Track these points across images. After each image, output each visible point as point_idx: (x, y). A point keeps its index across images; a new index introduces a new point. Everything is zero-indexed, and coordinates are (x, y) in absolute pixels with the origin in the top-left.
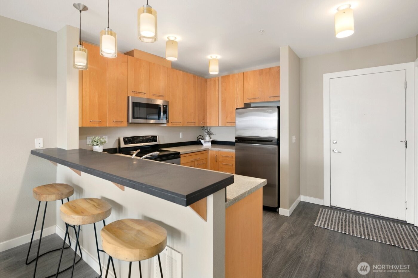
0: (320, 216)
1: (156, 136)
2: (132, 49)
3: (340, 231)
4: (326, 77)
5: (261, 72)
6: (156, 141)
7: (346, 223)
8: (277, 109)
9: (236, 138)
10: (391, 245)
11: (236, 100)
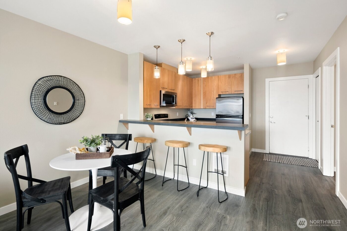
0: (265, 157)
1: (168, 114)
2: (161, 62)
3: (277, 162)
4: (267, 80)
5: (229, 76)
6: (168, 117)
7: (279, 159)
8: (242, 98)
9: (216, 115)
10: (302, 165)
11: (213, 93)
